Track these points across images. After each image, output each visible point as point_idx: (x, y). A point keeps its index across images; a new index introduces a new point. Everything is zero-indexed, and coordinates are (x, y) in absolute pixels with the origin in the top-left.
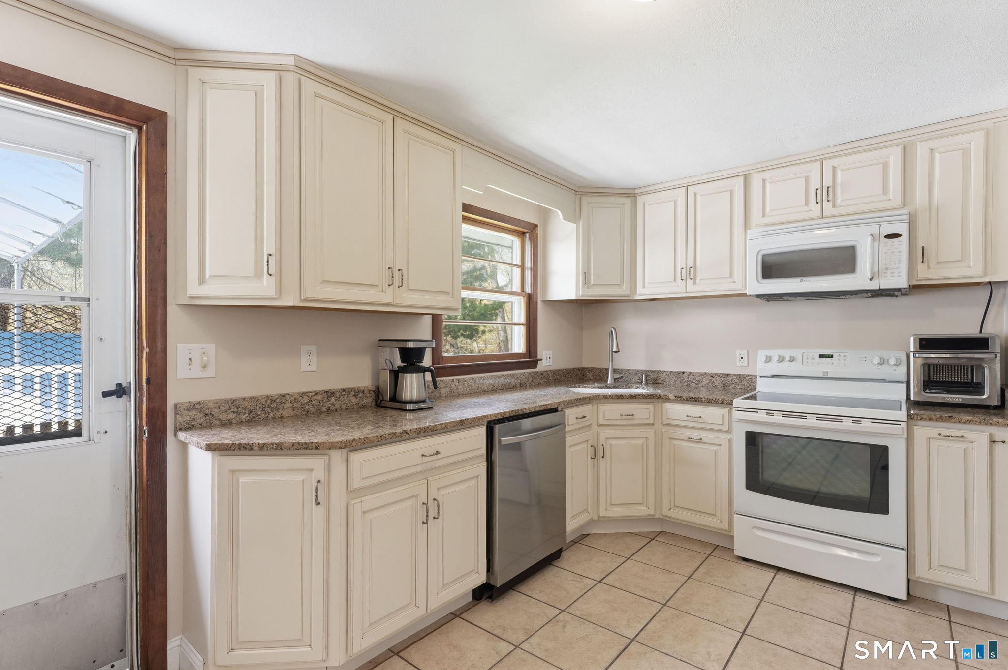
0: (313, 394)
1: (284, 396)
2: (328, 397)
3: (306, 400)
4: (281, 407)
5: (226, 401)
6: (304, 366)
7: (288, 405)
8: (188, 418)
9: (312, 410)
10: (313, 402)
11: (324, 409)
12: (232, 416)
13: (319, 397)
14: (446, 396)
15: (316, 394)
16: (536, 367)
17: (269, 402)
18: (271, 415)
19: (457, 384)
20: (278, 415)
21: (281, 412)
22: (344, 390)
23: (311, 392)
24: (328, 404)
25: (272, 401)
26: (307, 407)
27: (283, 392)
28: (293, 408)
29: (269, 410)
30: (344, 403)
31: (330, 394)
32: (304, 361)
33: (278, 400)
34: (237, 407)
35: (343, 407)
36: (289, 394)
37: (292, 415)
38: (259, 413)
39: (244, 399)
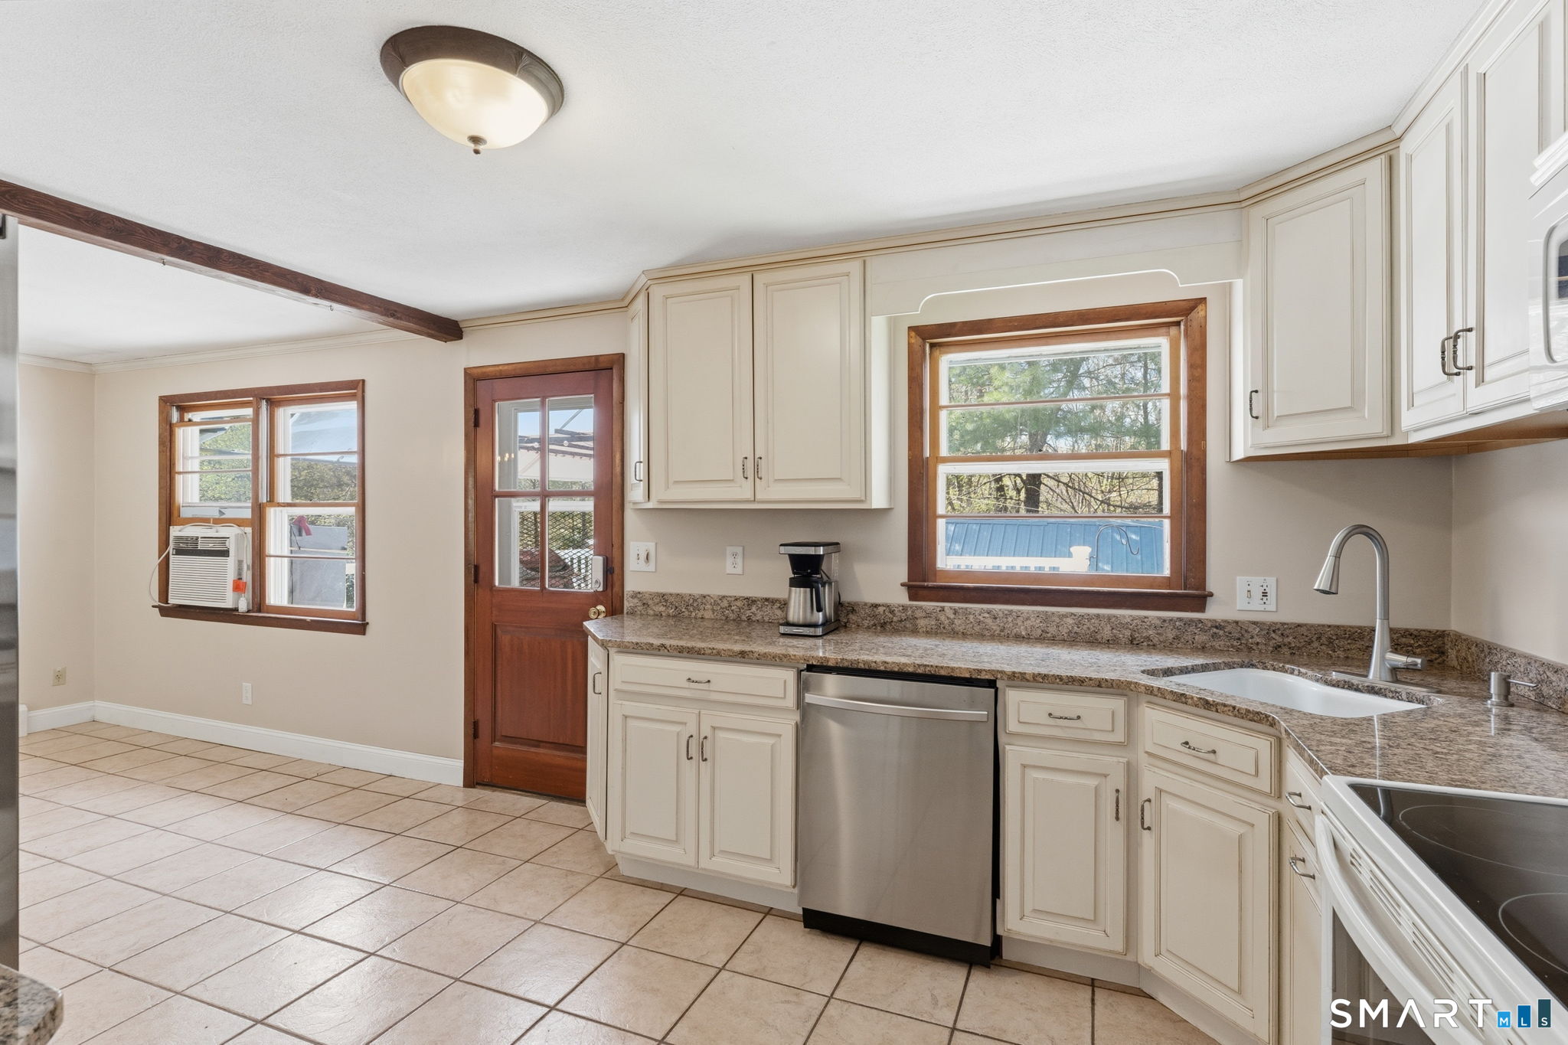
0: (733, 599)
1: (705, 597)
2: (748, 605)
3: (725, 604)
4: (702, 607)
5: (658, 595)
6: (730, 569)
7: (708, 606)
8: (632, 604)
9: (732, 616)
10: (733, 608)
11: (744, 618)
12: (662, 609)
13: (739, 603)
14: (927, 632)
15: (736, 600)
16: (1202, 609)
17: (691, 601)
18: (694, 614)
19: (952, 616)
20: (699, 615)
21: (702, 612)
22: (767, 600)
23: (730, 597)
24: (748, 613)
25: (695, 600)
26: (727, 612)
27: (705, 593)
28: (713, 611)
29: (692, 609)
30: (767, 615)
31: (751, 602)
32: (729, 560)
33: (699, 600)
34: (666, 601)
35: (766, 619)
36: (709, 596)
37: (713, 617)
38: (683, 610)
39: (671, 594)
